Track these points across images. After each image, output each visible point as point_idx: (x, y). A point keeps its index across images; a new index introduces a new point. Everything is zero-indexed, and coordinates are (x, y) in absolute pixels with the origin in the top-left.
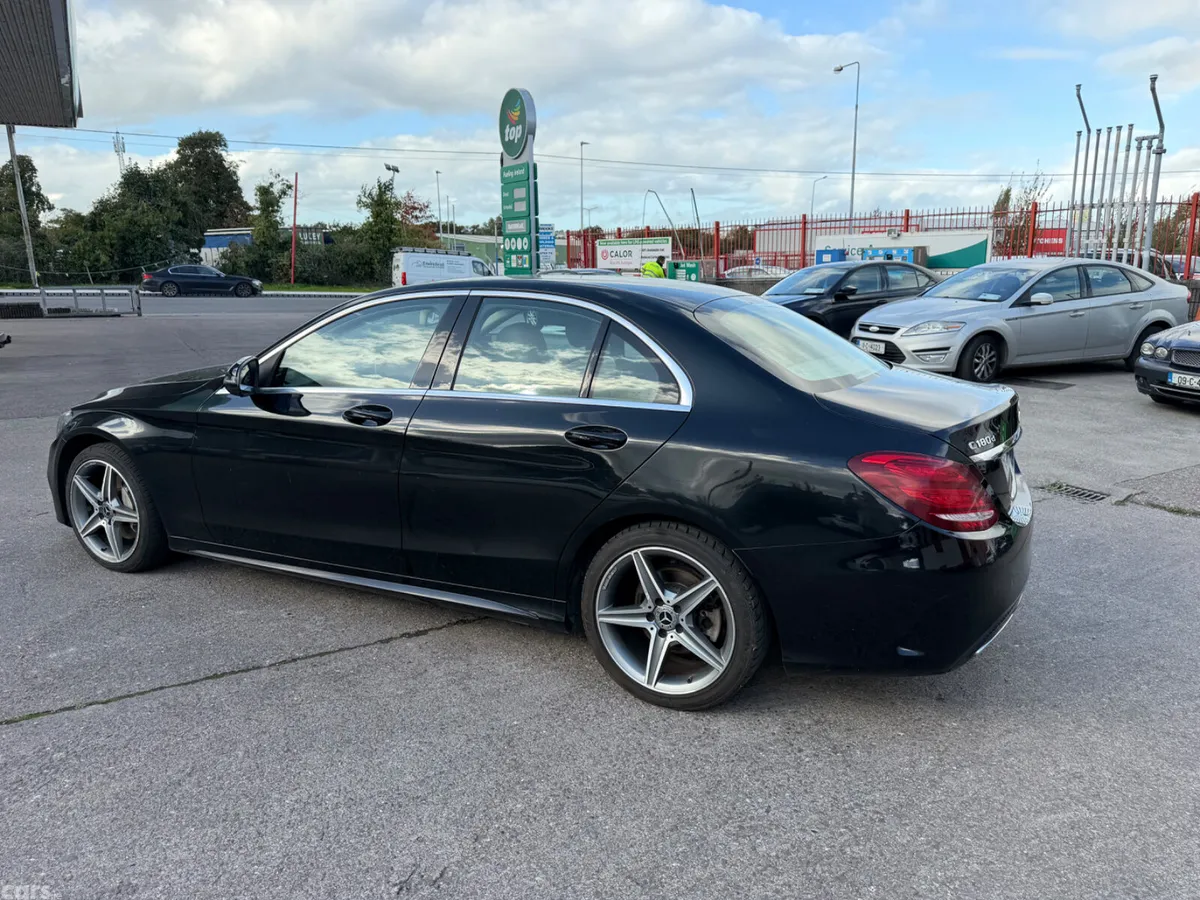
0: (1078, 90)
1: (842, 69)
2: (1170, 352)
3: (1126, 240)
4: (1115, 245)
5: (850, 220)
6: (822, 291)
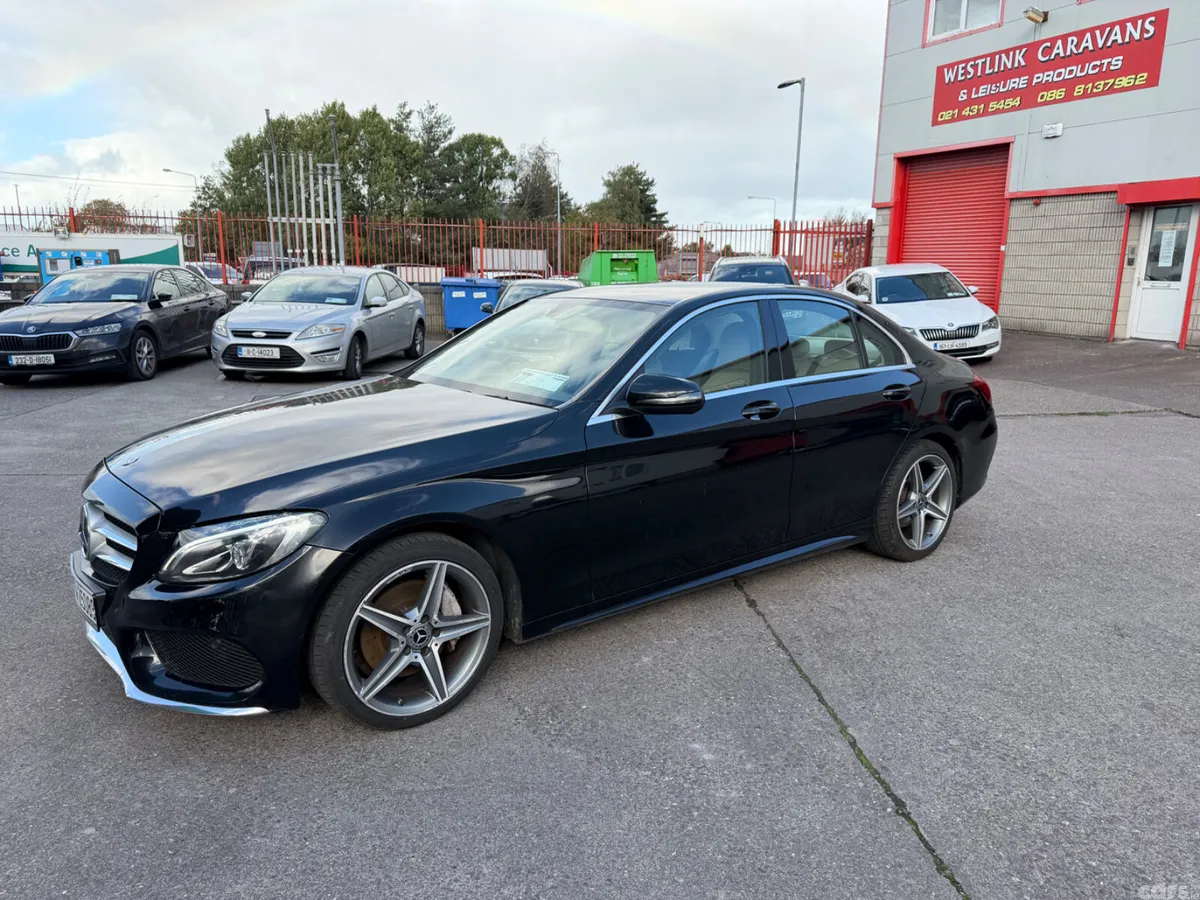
3: (315, 251)
4: (306, 256)
6: (135, 297)
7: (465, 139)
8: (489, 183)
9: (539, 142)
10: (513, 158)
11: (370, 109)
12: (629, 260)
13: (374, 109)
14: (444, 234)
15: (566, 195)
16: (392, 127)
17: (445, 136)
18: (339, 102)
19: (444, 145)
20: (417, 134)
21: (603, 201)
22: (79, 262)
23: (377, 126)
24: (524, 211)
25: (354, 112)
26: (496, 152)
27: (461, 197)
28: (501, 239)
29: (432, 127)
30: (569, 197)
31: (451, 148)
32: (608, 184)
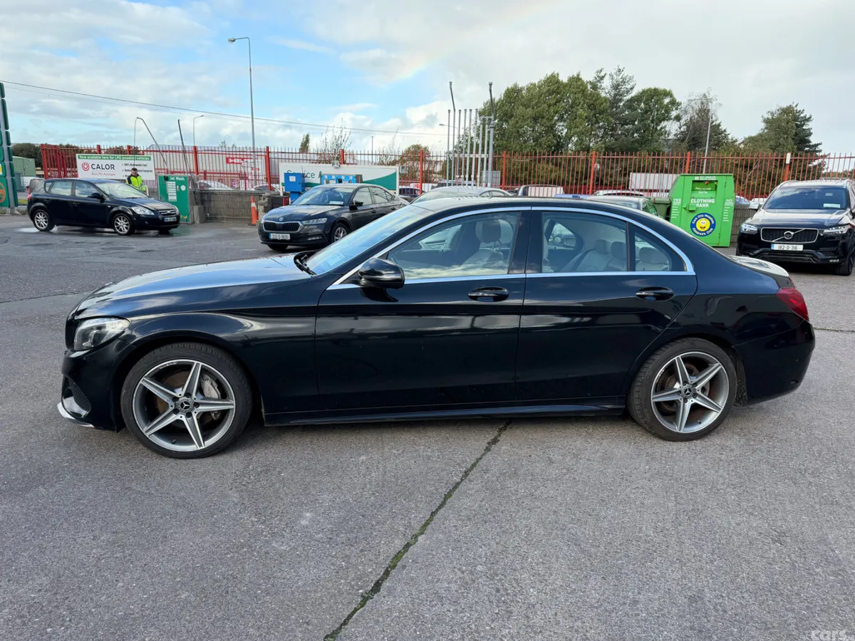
0: (451, 85)
1: (234, 41)
2: (562, 240)
3: (472, 176)
4: (467, 179)
5: (254, 152)
6: (342, 203)
7: (644, 92)
8: (657, 125)
9: (704, 91)
10: (679, 104)
11: (576, 75)
12: (710, 181)
13: (578, 75)
14: (617, 163)
15: (725, 131)
16: (589, 87)
17: (627, 92)
18: (556, 73)
19: (628, 97)
20: (607, 91)
21: (761, 135)
22: (340, 181)
23: (579, 88)
24: (685, 145)
25: (564, 78)
26: (667, 101)
27: (635, 135)
28: (663, 166)
29: (619, 85)
30: (727, 133)
31: (632, 100)
32: (767, 121)
